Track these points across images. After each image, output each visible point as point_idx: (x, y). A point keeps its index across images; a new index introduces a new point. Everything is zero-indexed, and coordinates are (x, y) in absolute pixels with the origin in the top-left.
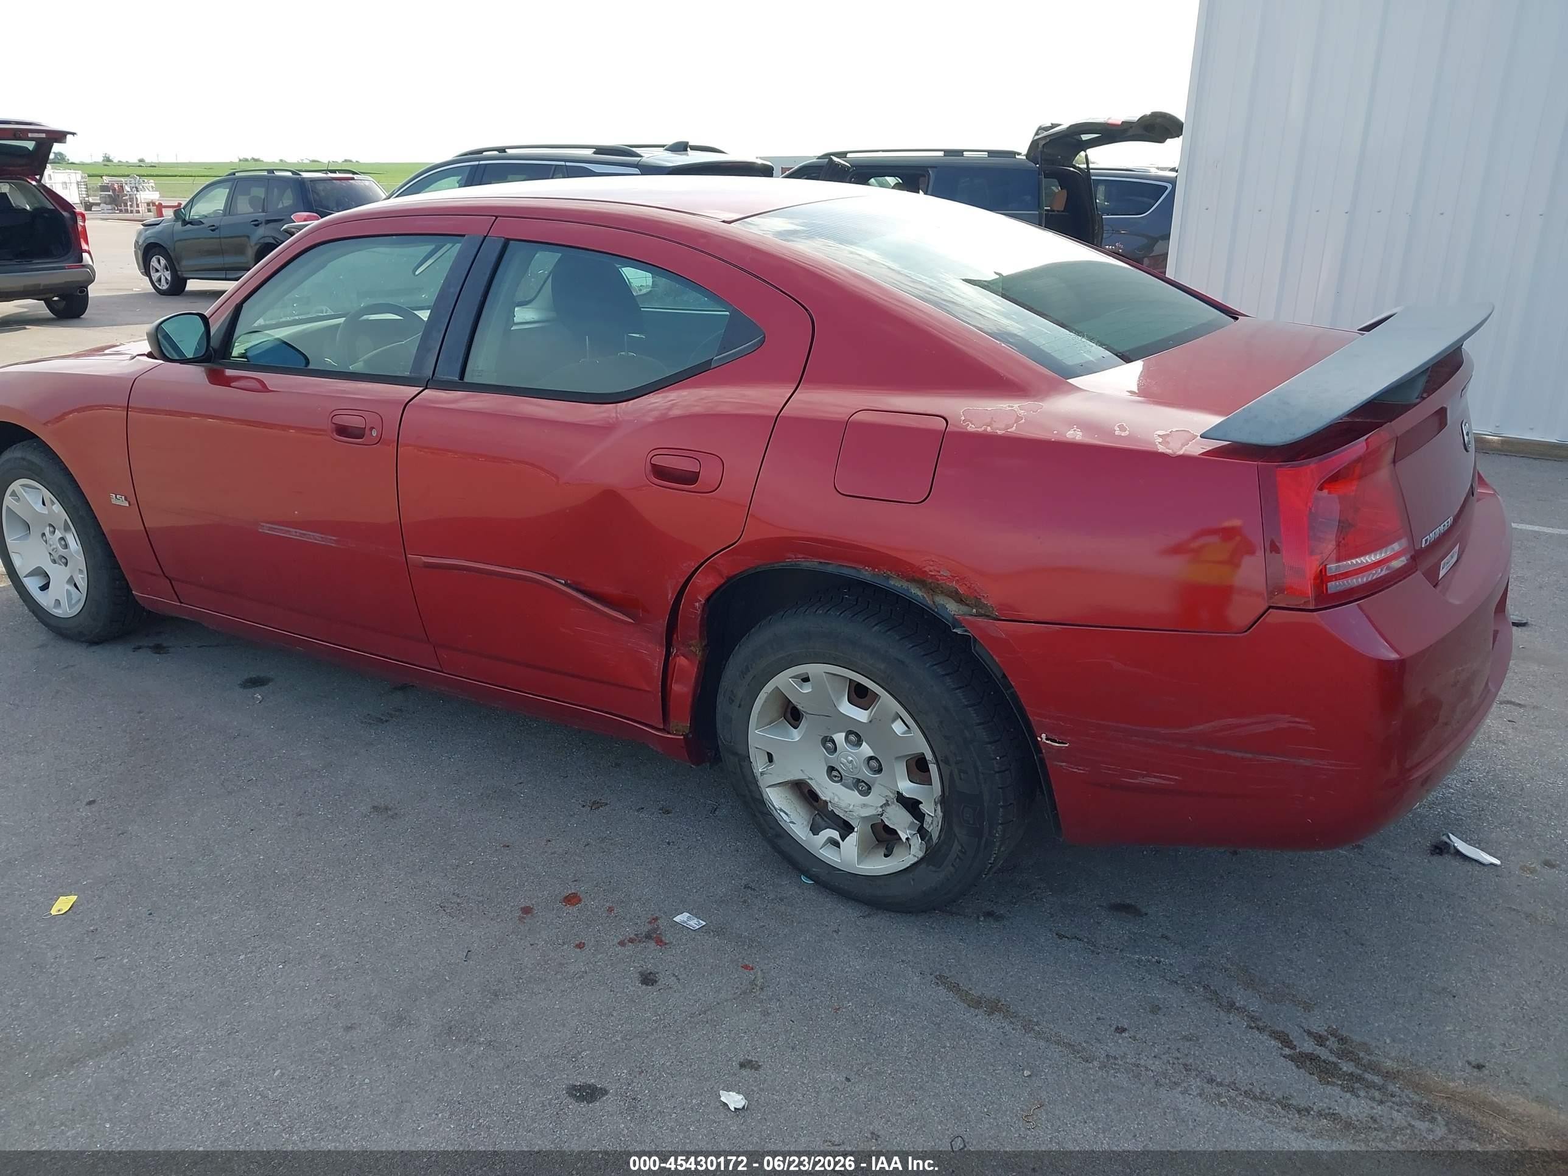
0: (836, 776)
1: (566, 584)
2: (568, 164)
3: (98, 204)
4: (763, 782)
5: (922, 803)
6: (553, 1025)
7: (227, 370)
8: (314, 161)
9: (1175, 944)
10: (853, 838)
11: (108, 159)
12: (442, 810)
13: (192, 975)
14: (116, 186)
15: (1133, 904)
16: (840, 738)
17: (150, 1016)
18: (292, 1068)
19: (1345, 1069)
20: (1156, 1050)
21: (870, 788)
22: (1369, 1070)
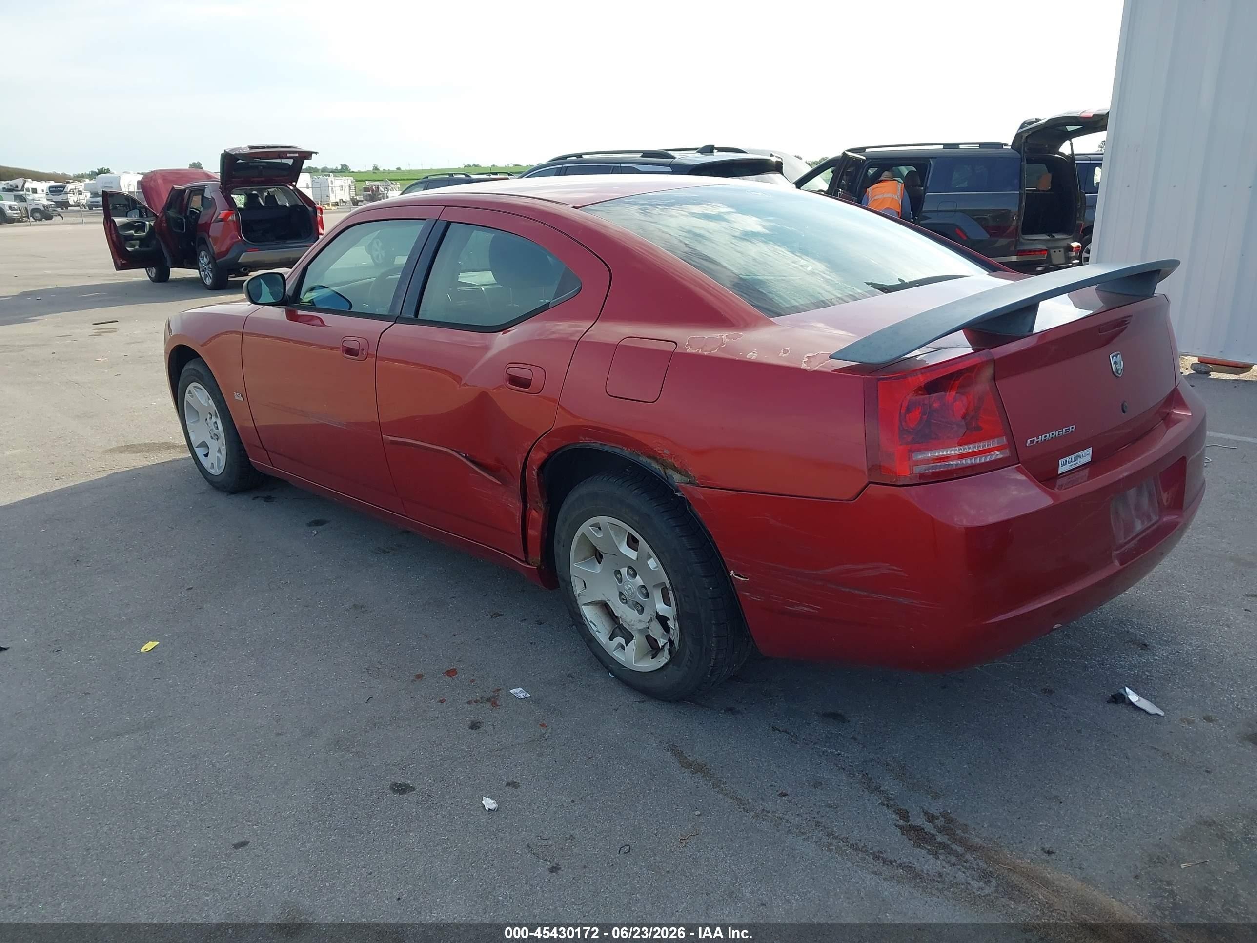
0: (623, 599)
1: (466, 457)
2: (622, 165)
3: (362, 201)
4: (581, 601)
5: (669, 620)
6: (401, 746)
7: (299, 311)
8: (516, 165)
9: (859, 744)
10: (632, 644)
11: (376, 168)
12: (397, 610)
13: (204, 694)
14: (374, 188)
15: (843, 714)
16: (624, 571)
17: (170, 714)
18: (236, 753)
19: (939, 839)
20: (802, 810)
21: (643, 609)
22: (958, 843)
